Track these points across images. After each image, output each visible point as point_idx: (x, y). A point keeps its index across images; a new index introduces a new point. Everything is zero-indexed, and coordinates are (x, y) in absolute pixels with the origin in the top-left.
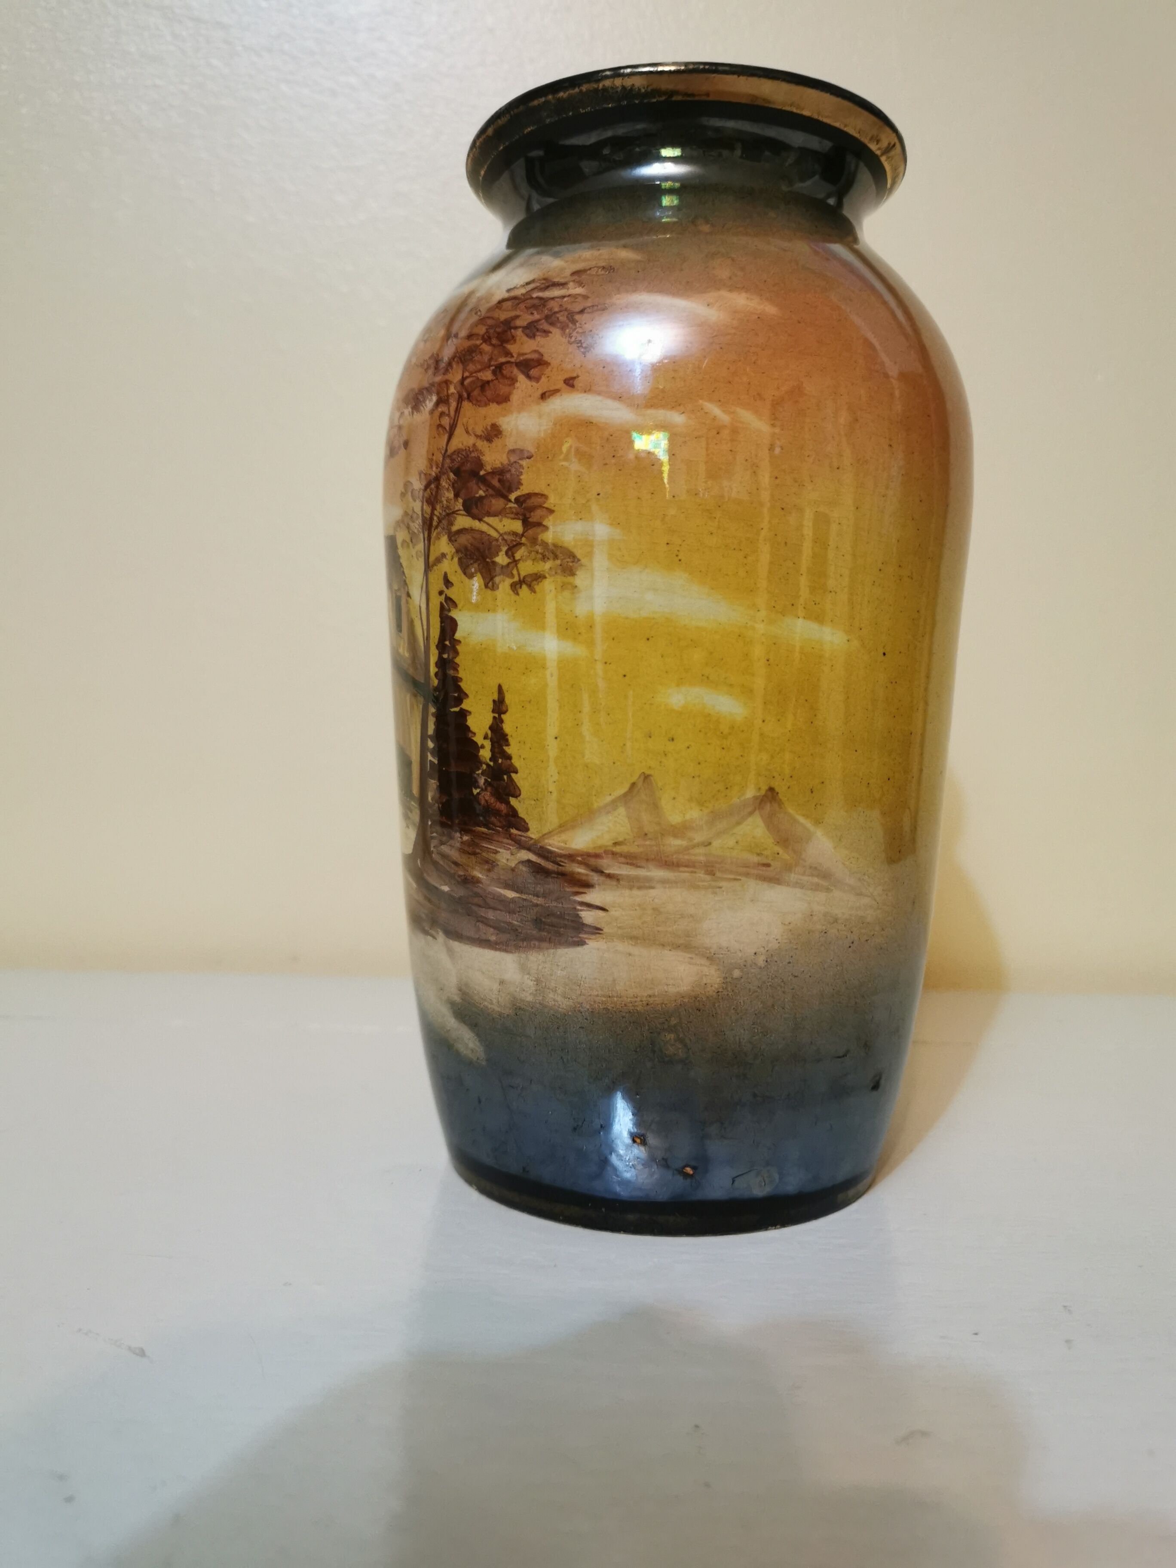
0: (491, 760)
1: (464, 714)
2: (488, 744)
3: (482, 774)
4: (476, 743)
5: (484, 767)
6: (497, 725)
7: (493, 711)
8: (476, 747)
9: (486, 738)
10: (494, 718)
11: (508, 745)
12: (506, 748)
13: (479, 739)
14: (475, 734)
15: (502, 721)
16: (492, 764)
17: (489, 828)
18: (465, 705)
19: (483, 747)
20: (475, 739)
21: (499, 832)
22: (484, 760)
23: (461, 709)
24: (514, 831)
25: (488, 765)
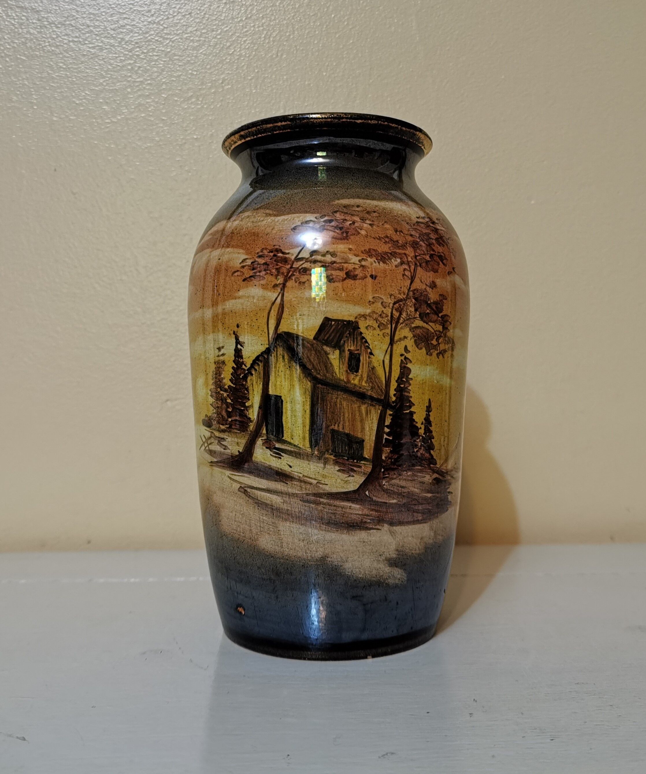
0: (424, 434)
1: (412, 413)
2: (423, 427)
3: (420, 441)
4: (417, 427)
5: (421, 438)
6: (427, 418)
7: (426, 411)
8: (418, 429)
9: (422, 424)
10: (426, 414)
11: (431, 426)
12: (430, 428)
13: (419, 425)
14: (417, 423)
15: (429, 415)
16: (424, 436)
17: (421, 466)
18: (412, 409)
19: (421, 428)
20: (417, 425)
21: (426, 467)
22: (420, 434)
23: (410, 411)
24: (432, 466)
25: (423, 437)
